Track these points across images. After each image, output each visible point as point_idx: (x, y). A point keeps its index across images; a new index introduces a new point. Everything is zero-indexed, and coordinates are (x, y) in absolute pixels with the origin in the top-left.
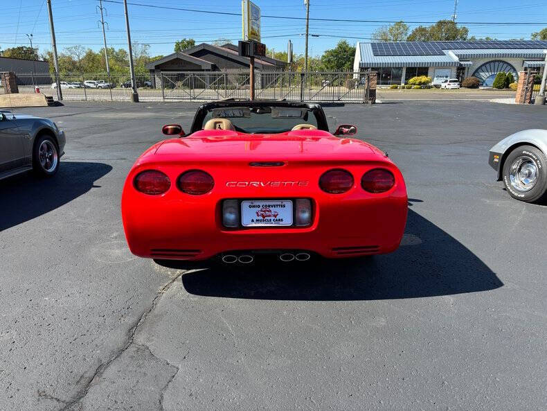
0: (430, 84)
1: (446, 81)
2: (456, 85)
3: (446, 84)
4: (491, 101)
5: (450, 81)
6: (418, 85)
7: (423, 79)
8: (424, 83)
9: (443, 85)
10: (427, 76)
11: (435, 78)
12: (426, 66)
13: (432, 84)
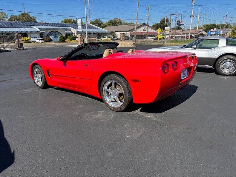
0: (30, 41)
1: (38, 39)
2: (42, 41)
3: (38, 41)
4: (69, 46)
5: (40, 39)
6: (25, 41)
7: (26, 38)
8: (27, 40)
9: (37, 41)
10: (28, 37)
11: (32, 38)
12: (26, 33)
13: (31, 41)
